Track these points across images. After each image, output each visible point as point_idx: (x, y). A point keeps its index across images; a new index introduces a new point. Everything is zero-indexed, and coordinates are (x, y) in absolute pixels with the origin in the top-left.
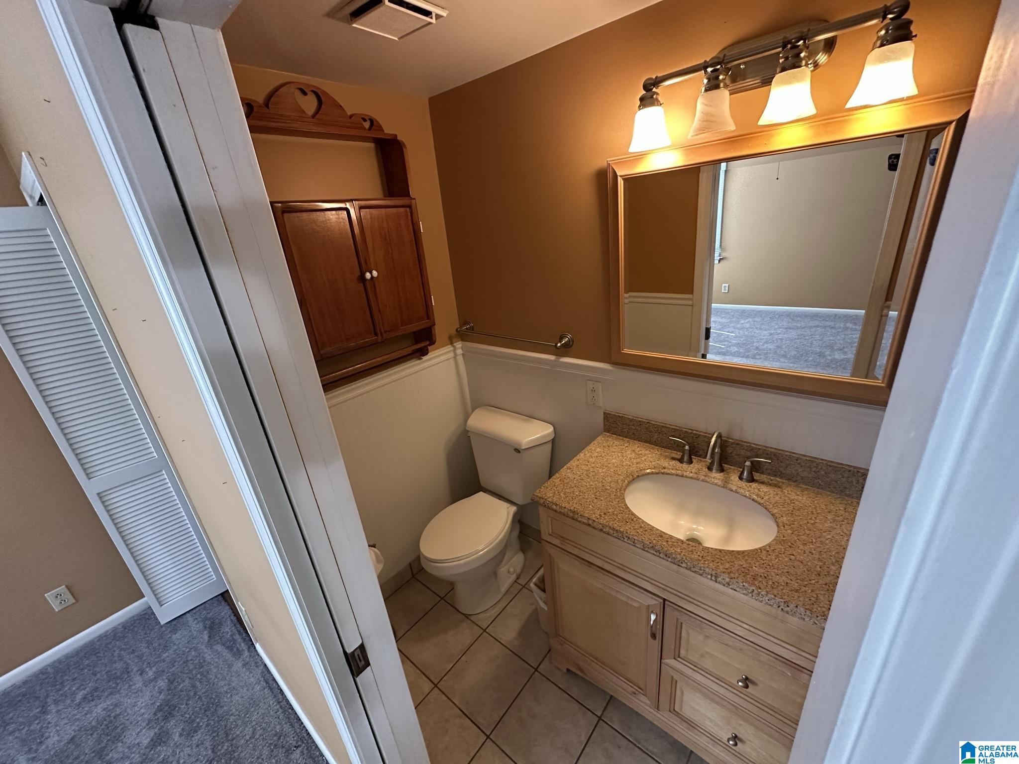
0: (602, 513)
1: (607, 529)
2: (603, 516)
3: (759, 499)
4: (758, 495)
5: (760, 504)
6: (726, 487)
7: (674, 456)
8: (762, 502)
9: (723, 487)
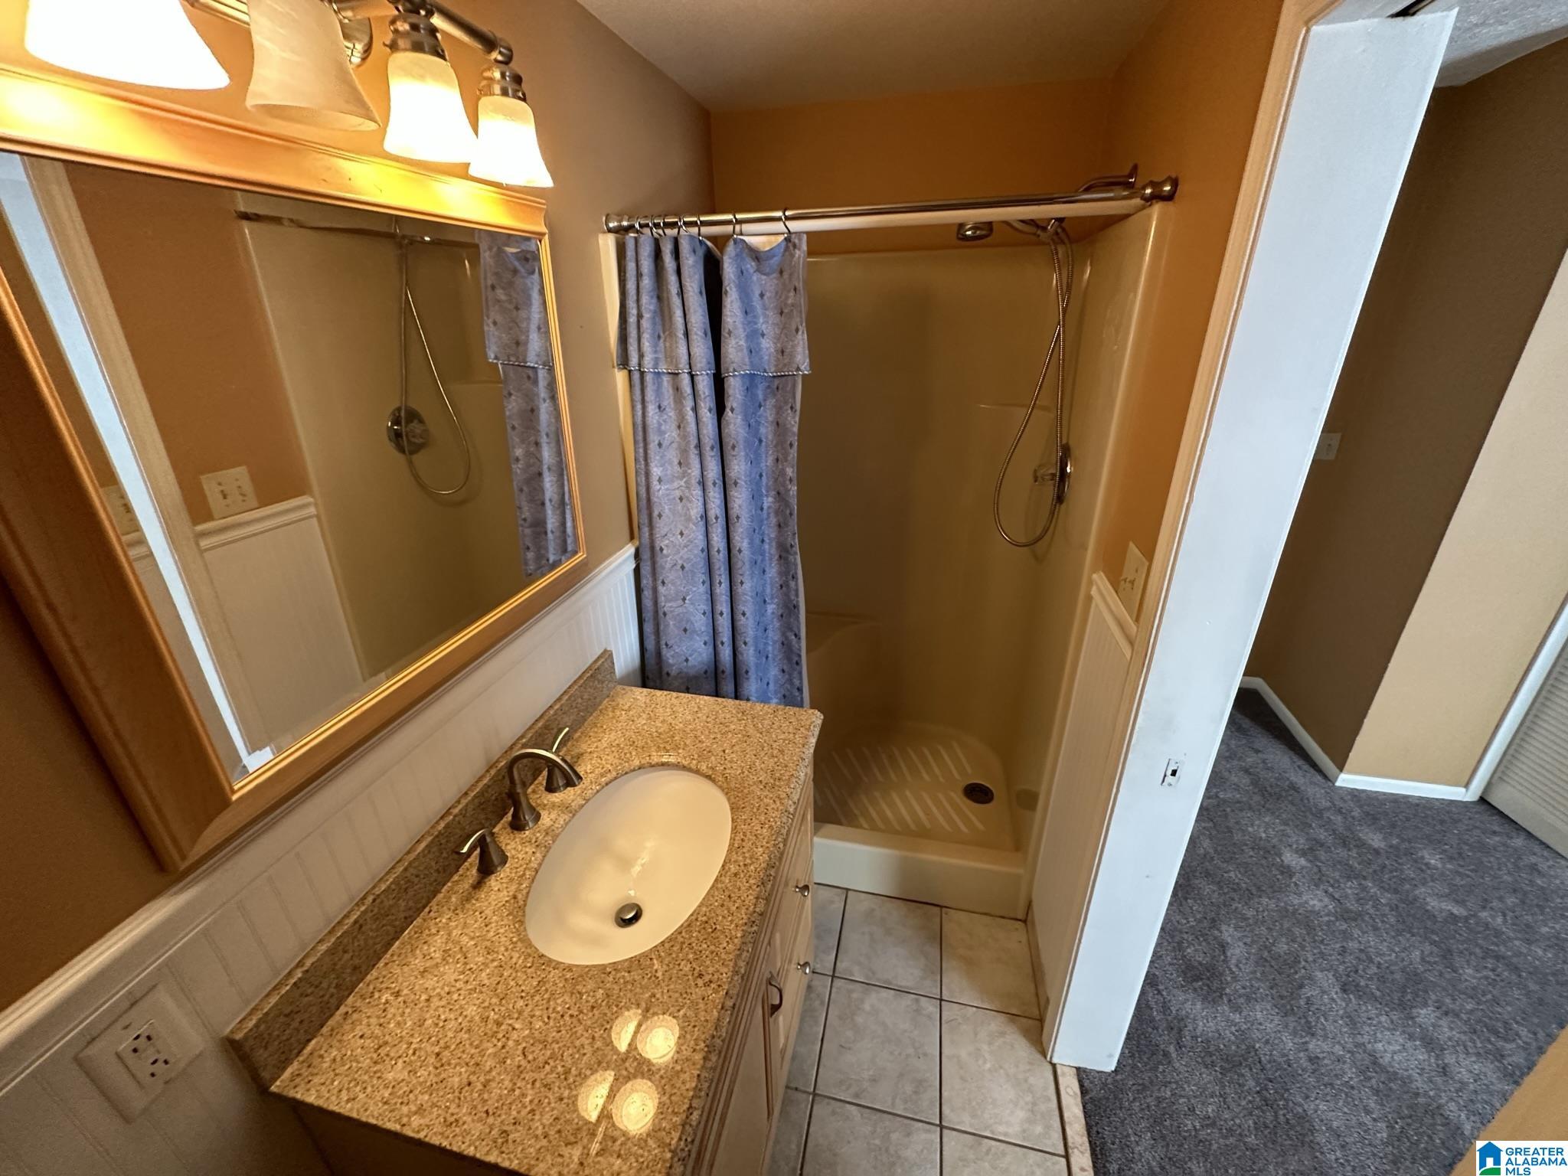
0: (700, 982)
1: (742, 964)
2: (707, 978)
3: (609, 775)
4: (602, 775)
5: (616, 778)
6: (576, 811)
7: (466, 885)
8: (614, 774)
9: (574, 815)
